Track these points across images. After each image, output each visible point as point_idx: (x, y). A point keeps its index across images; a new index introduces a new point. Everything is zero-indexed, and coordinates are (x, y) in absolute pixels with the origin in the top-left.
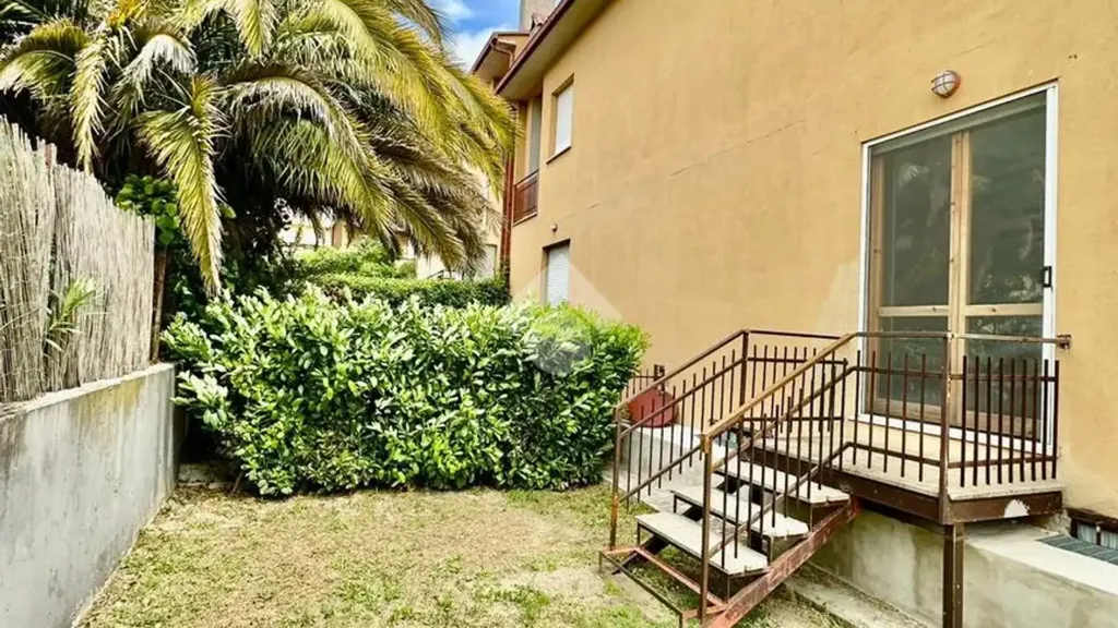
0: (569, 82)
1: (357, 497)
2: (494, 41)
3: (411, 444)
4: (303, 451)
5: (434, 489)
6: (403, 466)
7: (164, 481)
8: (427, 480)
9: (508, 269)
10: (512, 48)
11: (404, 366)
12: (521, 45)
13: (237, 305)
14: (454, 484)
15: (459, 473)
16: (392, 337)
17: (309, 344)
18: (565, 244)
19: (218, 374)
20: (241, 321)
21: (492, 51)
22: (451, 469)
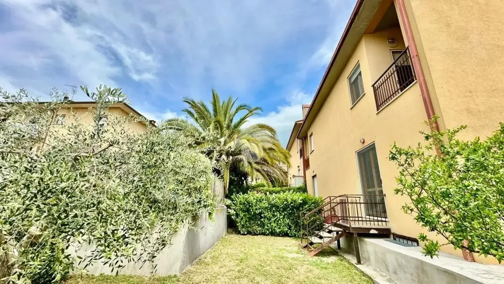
0: (312, 134)
1: (259, 236)
2: (296, 123)
3: (269, 225)
4: (248, 225)
5: (275, 236)
6: (268, 230)
7: (225, 229)
8: (273, 234)
9: (306, 183)
11: (266, 208)
12: (301, 123)
13: (236, 196)
14: (278, 235)
15: (280, 232)
16: (264, 202)
17: (249, 203)
18: (316, 176)
19: (234, 209)
20: (237, 199)
21: (296, 126)
22: (278, 231)
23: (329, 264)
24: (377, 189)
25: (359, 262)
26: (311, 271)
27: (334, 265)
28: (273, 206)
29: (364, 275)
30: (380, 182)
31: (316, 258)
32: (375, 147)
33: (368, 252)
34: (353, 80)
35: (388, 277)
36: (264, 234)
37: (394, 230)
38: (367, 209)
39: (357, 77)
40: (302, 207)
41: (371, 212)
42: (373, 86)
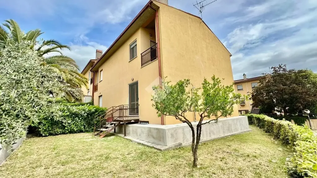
0: (102, 70)
1: (59, 135)
2: (91, 61)
3: (69, 127)
4: (50, 129)
5: (73, 133)
6: (67, 130)
8: (72, 132)
9: (93, 100)
10: (94, 62)
11: (68, 116)
12: (96, 62)
14: (76, 132)
15: (77, 130)
16: (66, 111)
18: (101, 96)
21: (90, 63)
22: (75, 130)
23: (111, 139)
24: (136, 102)
25: (125, 135)
26: (103, 144)
27: (114, 139)
28: (73, 114)
29: (127, 139)
30: (138, 99)
31: (104, 138)
32: (138, 83)
33: (129, 130)
34: (132, 47)
35: (137, 138)
36: (64, 133)
37: (141, 119)
38: (130, 112)
39: (134, 47)
40: (94, 114)
41: (131, 113)
42: (141, 54)
